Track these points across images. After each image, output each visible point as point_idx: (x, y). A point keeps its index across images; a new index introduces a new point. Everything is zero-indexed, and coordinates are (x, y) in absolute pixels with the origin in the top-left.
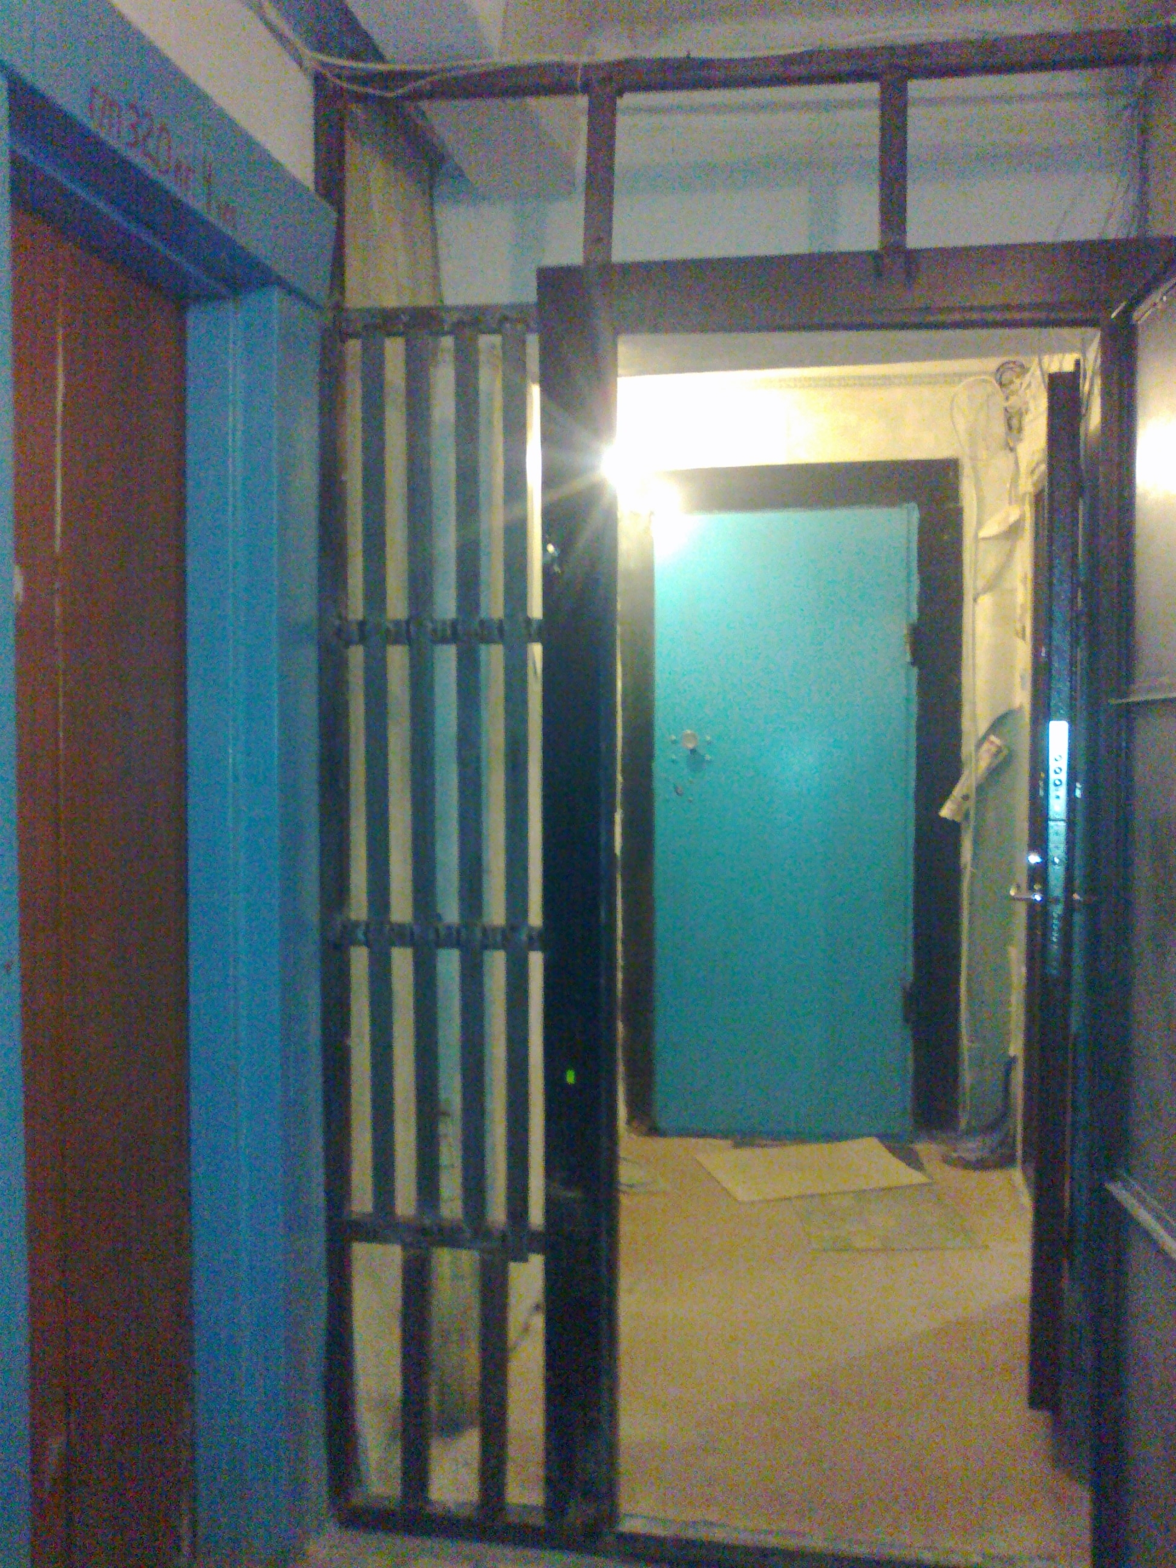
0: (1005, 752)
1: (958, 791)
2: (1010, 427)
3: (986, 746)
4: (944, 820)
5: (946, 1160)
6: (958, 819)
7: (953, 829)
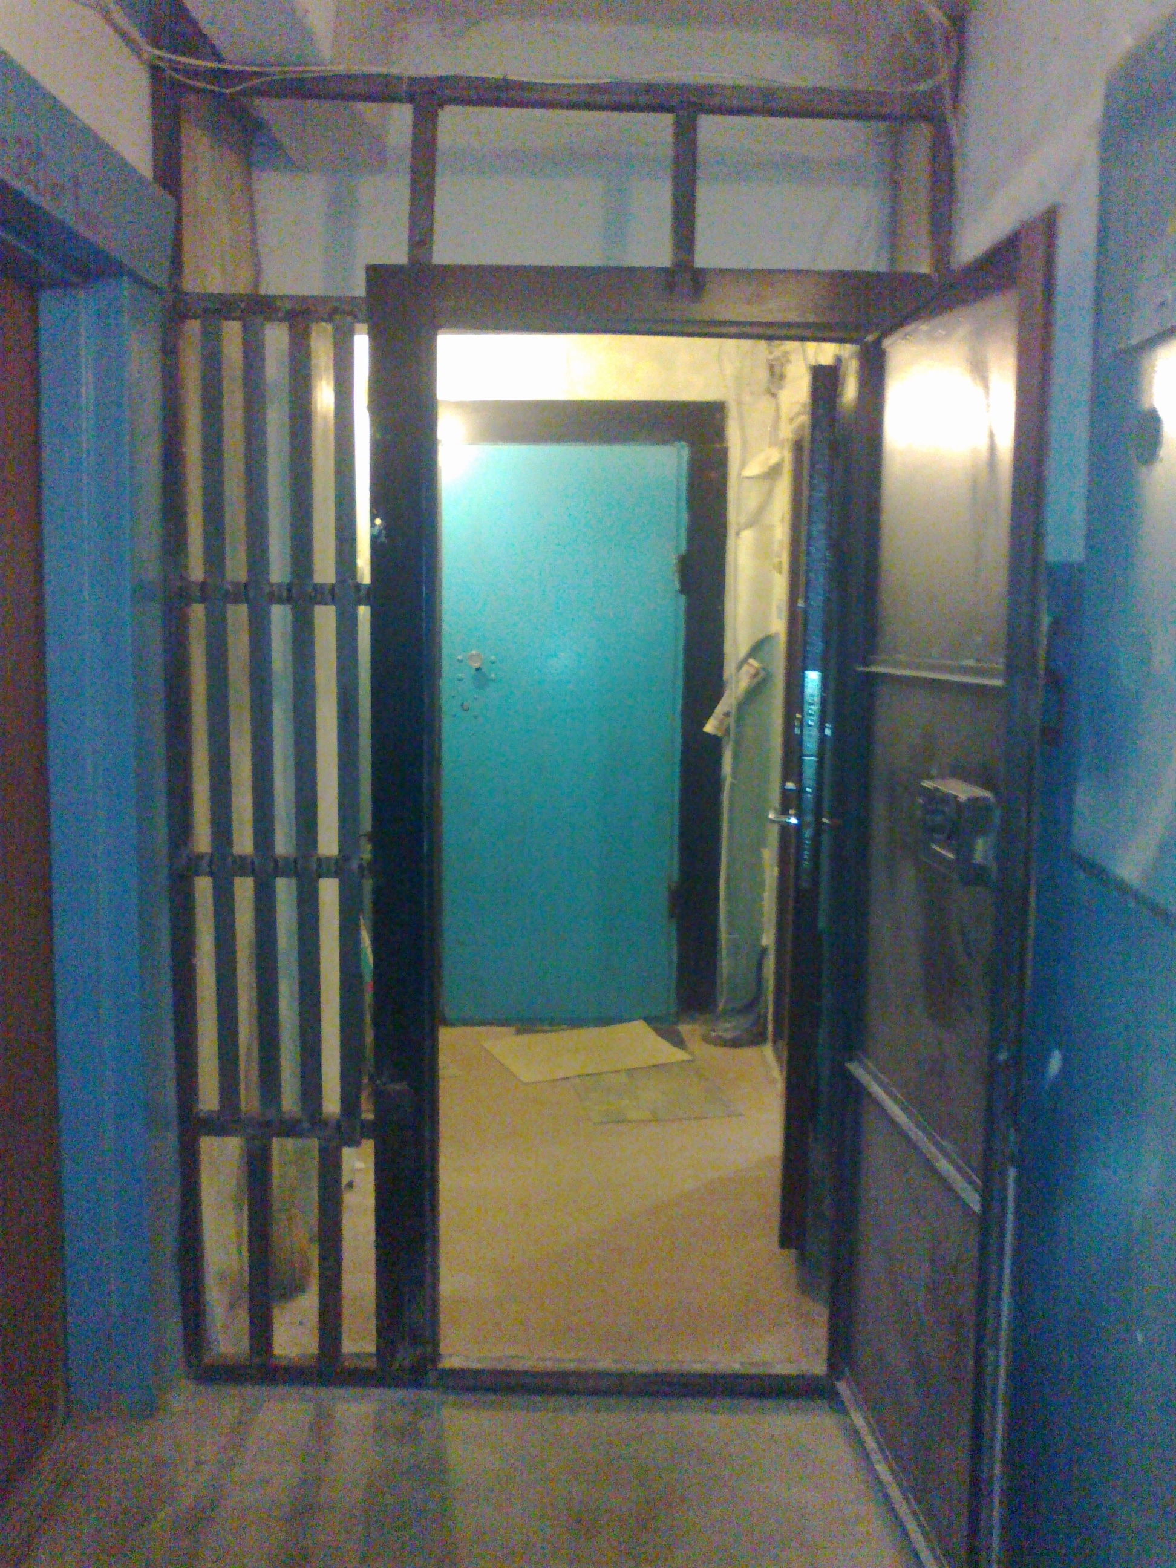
0: (762, 674)
1: (720, 709)
2: (772, 374)
3: (745, 668)
4: (708, 734)
5: (706, 1039)
6: (719, 734)
7: (715, 743)
